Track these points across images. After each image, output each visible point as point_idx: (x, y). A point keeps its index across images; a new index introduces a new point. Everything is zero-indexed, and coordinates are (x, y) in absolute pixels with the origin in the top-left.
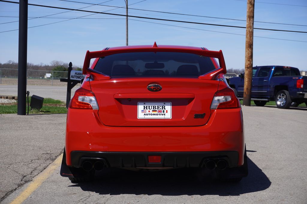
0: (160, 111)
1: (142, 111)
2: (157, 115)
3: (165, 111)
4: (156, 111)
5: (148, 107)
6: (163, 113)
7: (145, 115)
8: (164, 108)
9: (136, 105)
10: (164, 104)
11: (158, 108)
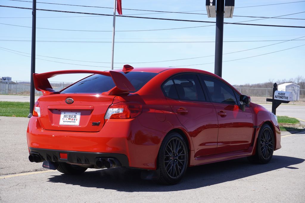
0: (72, 119)
1: (63, 119)
2: (71, 122)
3: (76, 120)
4: (70, 119)
5: (66, 116)
6: (74, 121)
7: (64, 122)
8: (75, 116)
9: (60, 114)
10: (76, 114)
11: (72, 116)
